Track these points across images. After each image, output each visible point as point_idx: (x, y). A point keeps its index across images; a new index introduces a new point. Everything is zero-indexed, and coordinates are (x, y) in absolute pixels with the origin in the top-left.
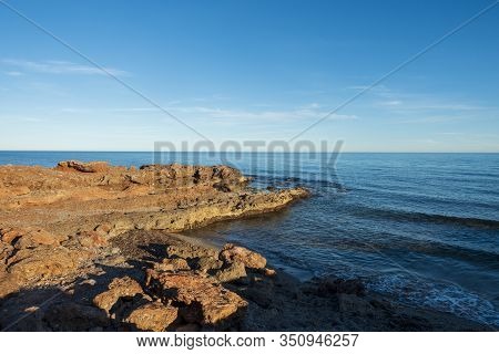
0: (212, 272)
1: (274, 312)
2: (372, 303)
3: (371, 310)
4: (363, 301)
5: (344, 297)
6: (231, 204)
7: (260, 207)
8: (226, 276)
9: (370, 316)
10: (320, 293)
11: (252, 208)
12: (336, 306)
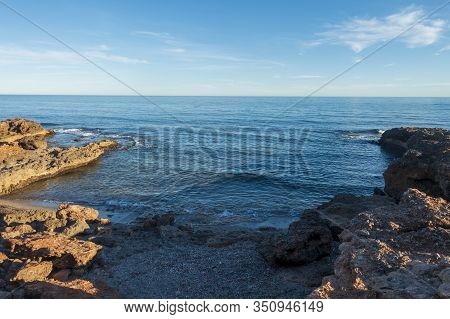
0: (59, 230)
1: (119, 248)
2: (180, 228)
3: (180, 232)
4: (175, 228)
5: (163, 228)
6: (45, 163)
7: (76, 163)
8: (73, 231)
9: (180, 236)
10: (145, 228)
11: (67, 165)
12: (158, 235)
